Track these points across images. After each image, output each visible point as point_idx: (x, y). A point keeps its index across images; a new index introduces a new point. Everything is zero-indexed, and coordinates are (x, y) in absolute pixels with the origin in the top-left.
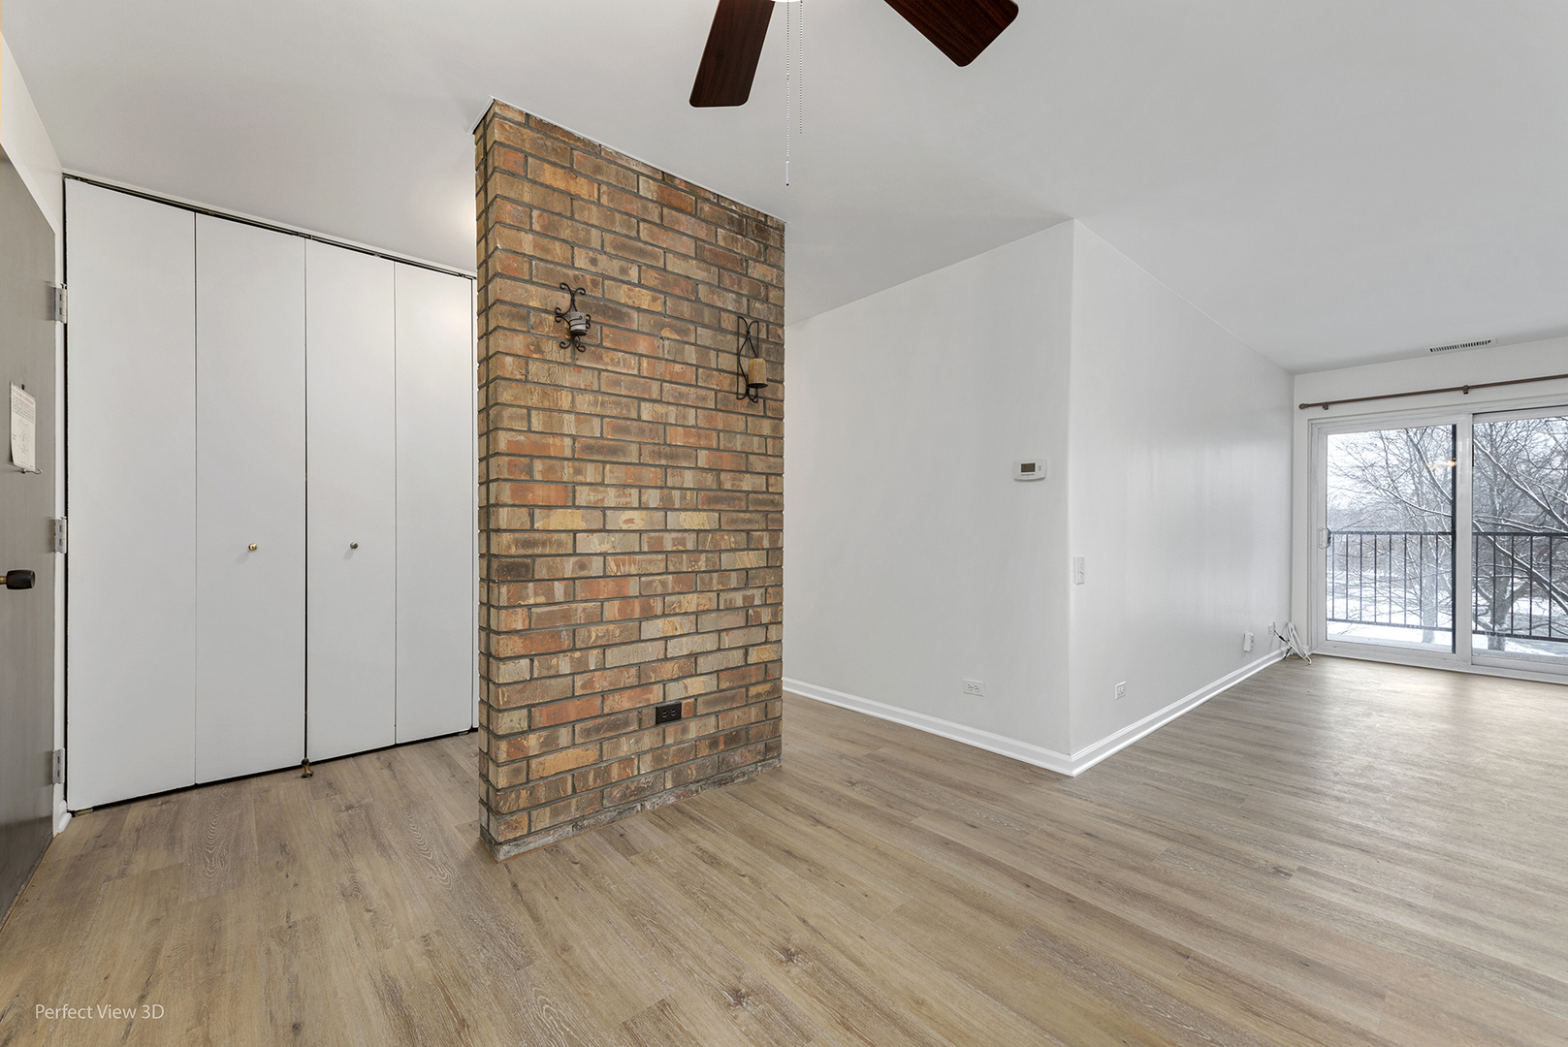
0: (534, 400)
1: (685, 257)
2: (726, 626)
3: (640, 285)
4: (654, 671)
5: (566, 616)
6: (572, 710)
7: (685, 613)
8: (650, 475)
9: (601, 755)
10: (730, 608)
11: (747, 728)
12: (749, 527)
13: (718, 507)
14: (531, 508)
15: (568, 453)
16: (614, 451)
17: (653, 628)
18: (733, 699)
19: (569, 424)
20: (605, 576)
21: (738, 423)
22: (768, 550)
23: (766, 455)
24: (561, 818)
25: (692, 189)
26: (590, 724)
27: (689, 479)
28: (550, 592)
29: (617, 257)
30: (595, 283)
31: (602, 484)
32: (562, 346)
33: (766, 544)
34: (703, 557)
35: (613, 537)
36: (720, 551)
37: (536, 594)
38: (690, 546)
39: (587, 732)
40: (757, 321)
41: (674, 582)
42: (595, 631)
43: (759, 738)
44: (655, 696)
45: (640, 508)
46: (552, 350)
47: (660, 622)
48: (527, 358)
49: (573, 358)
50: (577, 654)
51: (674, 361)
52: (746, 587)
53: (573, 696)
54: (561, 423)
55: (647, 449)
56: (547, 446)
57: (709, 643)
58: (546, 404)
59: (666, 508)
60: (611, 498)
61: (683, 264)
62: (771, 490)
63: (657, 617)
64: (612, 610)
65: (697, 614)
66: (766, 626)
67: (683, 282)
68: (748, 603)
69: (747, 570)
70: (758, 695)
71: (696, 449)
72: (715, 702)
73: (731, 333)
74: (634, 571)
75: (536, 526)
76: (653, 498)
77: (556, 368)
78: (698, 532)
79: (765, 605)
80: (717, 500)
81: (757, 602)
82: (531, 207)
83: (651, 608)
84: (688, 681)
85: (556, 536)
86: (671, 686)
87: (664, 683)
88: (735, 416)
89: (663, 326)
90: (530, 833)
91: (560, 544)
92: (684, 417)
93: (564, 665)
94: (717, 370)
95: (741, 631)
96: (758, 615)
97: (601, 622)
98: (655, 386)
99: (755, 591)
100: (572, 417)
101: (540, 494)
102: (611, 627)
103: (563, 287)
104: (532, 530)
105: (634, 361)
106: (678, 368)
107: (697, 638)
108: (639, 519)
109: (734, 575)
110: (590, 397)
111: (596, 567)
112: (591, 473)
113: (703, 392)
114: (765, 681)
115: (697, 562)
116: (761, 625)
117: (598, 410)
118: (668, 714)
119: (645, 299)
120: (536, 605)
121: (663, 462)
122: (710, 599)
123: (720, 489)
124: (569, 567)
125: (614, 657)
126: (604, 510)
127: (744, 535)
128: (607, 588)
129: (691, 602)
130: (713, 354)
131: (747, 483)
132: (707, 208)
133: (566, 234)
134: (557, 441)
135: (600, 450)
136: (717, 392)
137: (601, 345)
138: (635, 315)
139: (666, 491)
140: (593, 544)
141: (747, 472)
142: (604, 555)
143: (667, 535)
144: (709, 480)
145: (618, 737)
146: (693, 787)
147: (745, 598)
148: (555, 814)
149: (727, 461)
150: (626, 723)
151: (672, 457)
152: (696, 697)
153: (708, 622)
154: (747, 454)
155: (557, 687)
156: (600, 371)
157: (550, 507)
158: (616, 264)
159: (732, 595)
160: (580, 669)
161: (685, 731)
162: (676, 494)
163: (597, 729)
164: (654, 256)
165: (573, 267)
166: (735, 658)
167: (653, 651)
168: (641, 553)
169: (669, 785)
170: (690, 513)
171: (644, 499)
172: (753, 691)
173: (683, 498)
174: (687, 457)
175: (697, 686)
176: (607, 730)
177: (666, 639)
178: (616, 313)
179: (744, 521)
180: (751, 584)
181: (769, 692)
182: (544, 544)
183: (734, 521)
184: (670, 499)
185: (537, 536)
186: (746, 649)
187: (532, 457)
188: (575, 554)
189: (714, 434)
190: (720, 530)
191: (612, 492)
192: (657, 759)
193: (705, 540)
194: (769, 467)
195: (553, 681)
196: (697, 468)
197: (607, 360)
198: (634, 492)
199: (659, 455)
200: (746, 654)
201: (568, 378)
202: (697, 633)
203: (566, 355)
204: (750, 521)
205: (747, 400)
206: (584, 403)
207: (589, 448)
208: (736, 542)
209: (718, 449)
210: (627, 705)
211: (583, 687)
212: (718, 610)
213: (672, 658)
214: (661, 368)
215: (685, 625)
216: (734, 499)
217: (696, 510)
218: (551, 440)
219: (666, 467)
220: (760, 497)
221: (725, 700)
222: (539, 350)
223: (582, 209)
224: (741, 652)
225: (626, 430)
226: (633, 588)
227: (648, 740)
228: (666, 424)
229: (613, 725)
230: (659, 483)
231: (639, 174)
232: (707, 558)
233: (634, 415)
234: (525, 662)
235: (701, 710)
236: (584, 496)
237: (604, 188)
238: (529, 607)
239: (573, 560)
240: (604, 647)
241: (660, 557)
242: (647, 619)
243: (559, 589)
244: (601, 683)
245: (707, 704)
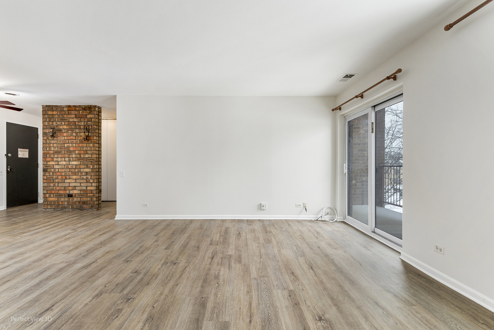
0: (47, 146)
1: (73, 118)
2: (82, 182)
3: (64, 125)
4: (67, 188)
5: (52, 177)
6: (53, 192)
7: (73, 179)
8: (66, 156)
9: (58, 200)
10: (83, 179)
11: (87, 201)
12: (87, 164)
13: (80, 160)
14: (47, 161)
15: (52, 153)
16: (60, 152)
17: (66, 181)
18: (84, 195)
19: (52, 149)
20: (58, 172)
21: (85, 145)
22: (92, 169)
23: (91, 150)
24: (52, 208)
25: (74, 106)
26: (56, 194)
27: (74, 156)
28: (50, 174)
29: (60, 122)
30: (56, 127)
31: (58, 157)
32: (51, 137)
33: (91, 167)
34: (77, 169)
35: (59, 166)
36: (81, 168)
37: (48, 174)
38: (74, 167)
39: (56, 196)
40: (88, 126)
41: (71, 173)
42: (57, 180)
43: (90, 204)
44: (68, 192)
45: (64, 161)
46: (50, 138)
47: (68, 180)
48: (46, 140)
49: (53, 139)
50: (54, 183)
51: (71, 136)
52: (87, 175)
53: (53, 190)
54: (51, 148)
55: (65, 151)
56: (49, 152)
57: (79, 185)
58: (49, 146)
59: (69, 161)
60: (59, 159)
61: (73, 119)
62: (92, 157)
63: (68, 179)
64: (60, 177)
65: (76, 179)
66: (92, 183)
67: (72, 122)
68: (87, 179)
69: (87, 172)
70: (90, 196)
71: (75, 151)
72: (80, 195)
73: (83, 129)
74: (63, 171)
75: (48, 164)
76: (67, 159)
77: (51, 141)
78: (76, 165)
79: (91, 179)
80: (80, 159)
81: (89, 178)
82: (47, 118)
83: (67, 177)
84: (74, 191)
85: (51, 165)
86: (71, 191)
87: (69, 190)
88: (84, 144)
89: (69, 131)
90: (47, 208)
91: (51, 167)
92: (73, 145)
93: (52, 185)
94: (80, 136)
95: (85, 183)
96: (89, 181)
97: (58, 179)
98: (67, 141)
99: (89, 176)
100: (53, 148)
101: (48, 159)
102: (59, 180)
103: (51, 128)
104: (47, 164)
105: (63, 137)
106: (72, 137)
107: (76, 183)
108: (64, 163)
109: (84, 173)
110: (56, 144)
111: (57, 170)
112: (56, 156)
113: (77, 140)
114: (91, 193)
115: (75, 170)
116: (90, 183)
117: (57, 146)
118: (70, 196)
119: (65, 127)
120: (48, 175)
121: (69, 153)
122: (78, 177)
123: (80, 157)
124: (53, 170)
125: (60, 185)
126: (58, 161)
127: (86, 166)
128: (59, 174)
129: (74, 177)
130: (79, 134)
131: (87, 156)
132: (77, 108)
133: (52, 120)
134: (51, 151)
135: (57, 152)
136: (80, 140)
137: (58, 136)
138: (63, 130)
139: (69, 158)
140: (57, 167)
141: (87, 154)
142: (58, 168)
143: (69, 165)
144: (78, 156)
145: (61, 197)
146: (75, 209)
147: (86, 177)
148: (51, 207)
149: (82, 152)
150: (62, 196)
151: (70, 152)
152: (76, 194)
153: (78, 181)
154: (87, 151)
155: (51, 188)
156: (57, 140)
157: (50, 161)
158: (60, 123)
159: (83, 176)
160: (54, 186)
161: (73, 199)
162: (71, 159)
163: (57, 196)
164: (67, 120)
165: (53, 125)
166: (84, 188)
167: (67, 185)
168: (65, 168)
169: (70, 208)
170: (74, 162)
171: (65, 159)
172: (88, 195)
173: (73, 159)
174: (73, 152)
175: (75, 192)
176: (59, 196)
177: (69, 183)
178: (60, 130)
179: (86, 163)
180: (88, 175)
181: (92, 196)
182: (49, 167)
183: (83, 163)
184: (70, 159)
185: (48, 165)
186: (87, 187)
187: (47, 154)
188: (53, 168)
189: (79, 148)
190: (80, 165)
191: (59, 158)
192: (68, 203)
193: (77, 166)
194: (92, 153)
195: (50, 187)
196: (75, 154)
197: (59, 138)
198: (63, 158)
199: (68, 152)
200: (87, 188)
201: (53, 142)
202: (76, 182)
203: (52, 138)
204: (87, 163)
205: (87, 140)
206: (55, 145)
207: (55, 152)
208: (84, 167)
209: (80, 150)
210: (62, 193)
211: (55, 189)
212: (80, 179)
213: (71, 186)
214: (69, 138)
215: (74, 181)
216: (84, 159)
217: (76, 161)
218: (50, 151)
219: (69, 154)
220: (90, 158)
221: (82, 195)
222: (48, 138)
223: (55, 116)
224: (86, 187)
225: (62, 149)
226: (63, 174)
227: (66, 199)
228: (69, 147)
229: (60, 196)
230: (68, 157)
231: (64, 107)
232: (78, 170)
233: (63, 146)
234: (46, 184)
235: (77, 196)
236: (55, 159)
237: (58, 111)
238: (47, 176)
239: (53, 169)
240: (58, 183)
241: (68, 169)
242: (66, 179)
243: (51, 173)
244: (58, 188)
245: (78, 195)
